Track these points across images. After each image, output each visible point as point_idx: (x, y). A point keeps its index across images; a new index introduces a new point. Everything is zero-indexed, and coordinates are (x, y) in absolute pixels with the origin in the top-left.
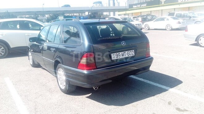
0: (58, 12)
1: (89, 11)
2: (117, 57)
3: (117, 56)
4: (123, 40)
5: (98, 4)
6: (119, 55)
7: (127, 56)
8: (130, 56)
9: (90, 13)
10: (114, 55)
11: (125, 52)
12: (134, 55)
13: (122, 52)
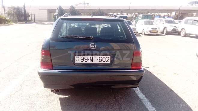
0: (143, 11)
1: (176, 11)
2: (82, 61)
3: (83, 59)
4: (93, 42)
5: (194, 4)
6: (86, 58)
7: (97, 62)
8: (102, 62)
9: (177, 13)
10: (79, 57)
11: (95, 57)
12: (110, 62)
13: (91, 57)
